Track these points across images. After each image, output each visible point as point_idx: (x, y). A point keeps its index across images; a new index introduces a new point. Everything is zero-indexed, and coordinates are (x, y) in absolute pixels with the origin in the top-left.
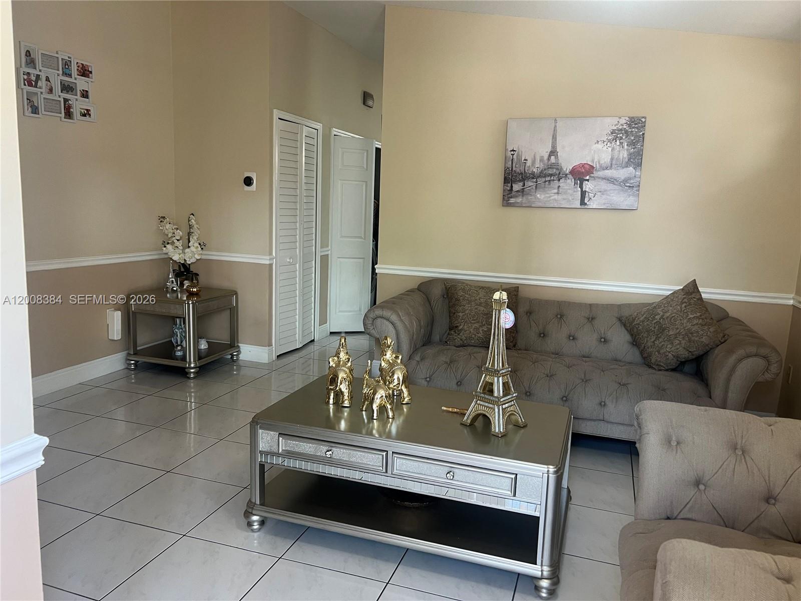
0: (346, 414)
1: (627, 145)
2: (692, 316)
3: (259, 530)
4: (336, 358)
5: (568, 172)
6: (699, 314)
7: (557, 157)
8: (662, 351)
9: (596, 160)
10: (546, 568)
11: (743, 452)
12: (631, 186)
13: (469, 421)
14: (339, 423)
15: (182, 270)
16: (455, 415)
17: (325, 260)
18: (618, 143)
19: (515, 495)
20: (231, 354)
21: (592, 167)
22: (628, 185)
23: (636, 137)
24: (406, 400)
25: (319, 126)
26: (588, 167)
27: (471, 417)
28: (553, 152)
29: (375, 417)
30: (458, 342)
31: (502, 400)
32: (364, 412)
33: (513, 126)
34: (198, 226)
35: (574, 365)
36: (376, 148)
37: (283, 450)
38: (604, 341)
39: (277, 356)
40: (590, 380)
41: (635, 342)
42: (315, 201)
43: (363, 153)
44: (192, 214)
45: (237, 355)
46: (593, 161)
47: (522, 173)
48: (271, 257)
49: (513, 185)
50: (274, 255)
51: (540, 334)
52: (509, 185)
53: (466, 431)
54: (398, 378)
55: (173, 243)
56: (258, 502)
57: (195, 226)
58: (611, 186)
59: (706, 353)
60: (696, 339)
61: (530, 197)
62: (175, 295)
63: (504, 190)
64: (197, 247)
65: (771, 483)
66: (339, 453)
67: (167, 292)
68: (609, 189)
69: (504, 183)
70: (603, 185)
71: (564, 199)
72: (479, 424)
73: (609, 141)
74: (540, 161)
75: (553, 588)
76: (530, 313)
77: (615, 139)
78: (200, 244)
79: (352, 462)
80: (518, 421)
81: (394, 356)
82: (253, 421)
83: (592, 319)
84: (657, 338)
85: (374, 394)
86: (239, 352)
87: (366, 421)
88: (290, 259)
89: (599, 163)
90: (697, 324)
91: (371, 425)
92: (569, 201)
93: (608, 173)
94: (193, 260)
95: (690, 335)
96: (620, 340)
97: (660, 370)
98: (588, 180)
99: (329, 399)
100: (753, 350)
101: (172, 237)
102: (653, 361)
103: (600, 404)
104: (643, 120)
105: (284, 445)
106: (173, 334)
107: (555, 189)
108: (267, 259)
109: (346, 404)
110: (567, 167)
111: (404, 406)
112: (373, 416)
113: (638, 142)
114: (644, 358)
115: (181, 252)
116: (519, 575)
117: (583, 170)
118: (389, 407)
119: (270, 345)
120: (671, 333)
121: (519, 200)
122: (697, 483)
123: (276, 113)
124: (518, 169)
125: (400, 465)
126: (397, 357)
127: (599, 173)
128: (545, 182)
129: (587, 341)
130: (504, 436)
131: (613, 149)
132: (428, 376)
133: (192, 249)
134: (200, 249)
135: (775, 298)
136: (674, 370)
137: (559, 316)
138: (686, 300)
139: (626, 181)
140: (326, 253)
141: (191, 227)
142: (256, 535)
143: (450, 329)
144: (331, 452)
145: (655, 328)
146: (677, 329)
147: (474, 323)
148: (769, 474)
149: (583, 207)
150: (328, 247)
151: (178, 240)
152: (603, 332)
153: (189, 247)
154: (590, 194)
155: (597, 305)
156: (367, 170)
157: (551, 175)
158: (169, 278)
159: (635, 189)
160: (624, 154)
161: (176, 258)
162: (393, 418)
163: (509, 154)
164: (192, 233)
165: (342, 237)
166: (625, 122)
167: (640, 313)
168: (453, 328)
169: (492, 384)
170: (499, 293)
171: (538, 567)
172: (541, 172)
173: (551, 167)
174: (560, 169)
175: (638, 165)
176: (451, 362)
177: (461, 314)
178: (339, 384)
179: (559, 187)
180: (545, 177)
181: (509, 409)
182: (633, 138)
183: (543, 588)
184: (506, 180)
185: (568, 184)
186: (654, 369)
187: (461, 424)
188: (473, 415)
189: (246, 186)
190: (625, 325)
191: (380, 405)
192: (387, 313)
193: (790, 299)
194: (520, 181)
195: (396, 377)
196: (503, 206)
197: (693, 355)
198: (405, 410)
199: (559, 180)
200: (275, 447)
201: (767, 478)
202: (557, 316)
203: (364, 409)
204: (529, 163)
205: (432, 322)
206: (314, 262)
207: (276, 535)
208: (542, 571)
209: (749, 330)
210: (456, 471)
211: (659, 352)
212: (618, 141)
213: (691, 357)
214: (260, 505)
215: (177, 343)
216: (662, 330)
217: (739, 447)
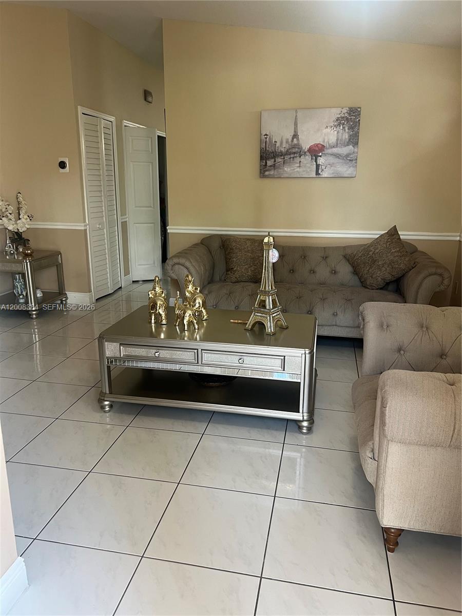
0: (164, 329)
1: (348, 129)
2: (394, 251)
3: (109, 411)
4: (153, 292)
5: (306, 150)
6: (398, 249)
7: (298, 139)
8: (374, 276)
9: (326, 141)
10: (305, 414)
11: (427, 328)
12: (350, 159)
13: (250, 327)
14: (160, 335)
15: (16, 237)
16: (239, 324)
17: (124, 225)
18: (341, 128)
19: (284, 370)
20: (60, 300)
21: (323, 146)
22: (349, 159)
23: (354, 122)
24: (205, 317)
25: (112, 119)
26: (320, 146)
27: (251, 324)
28: (295, 136)
29: (186, 329)
30: (234, 280)
31: (272, 311)
32: (177, 327)
33: (265, 115)
34: (25, 202)
35: (315, 290)
36: (158, 136)
37: (123, 355)
38: (335, 273)
39: (97, 300)
40: (326, 299)
41: (356, 272)
42: (114, 179)
43: (148, 140)
44: (19, 193)
45: (65, 300)
46: (324, 142)
47: (273, 152)
48: (85, 224)
49: (267, 161)
50: (87, 222)
51: (290, 271)
52: (264, 161)
53: (248, 334)
54: (199, 303)
55: (7, 216)
56: (108, 392)
57: (23, 202)
58: (336, 160)
59: (403, 276)
60: (397, 266)
61: (280, 170)
62: (13, 257)
63: (260, 166)
64: (27, 219)
65: (444, 346)
66: (164, 354)
67: (7, 255)
68: (335, 162)
69: (261, 160)
70: (332, 160)
71: (304, 171)
72: (256, 328)
73: (335, 126)
74: (286, 142)
75: (311, 426)
76: (283, 256)
77: (339, 125)
78: (28, 216)
79: (173, 358)
80: (282, 325)
81: (194, 288)
82: (100, 337)
83: (326, 257)
84: (371, 267)
85: (184, 313)
86: (67, 298)
87: (179, 332)
88: (99, 225)
89: (328, 142)
90: (397, 256)
91: (183, 334)
92: (307, 172)
93: (335, 150)
94: (24, 229)
95: (393, 264)
96: (345, 270)
97: (373, 289)
98: (321, 156)
99: (151, 319)
100: (433, 270)
101: (5, 211)
102: (368, 283)
103: (334, 314)
104: (359, 110)
105: (124, 351)
106: (14, 287)
107: (297, 163)
108: (82, 226)
109: (164, 322)
110: (306, 147)
111: (204, 322)
112: (185, 328)
113: (355, 126)
114: (362, 282)
115: (14, 223)
116: (288, 420)
117: (317, 149)
118: (195, 322)
119: (90, 291)
120: (380, 263)
121: (272, 172)
122: (399, 350)
123: (80, 109)
124: (270, 149)
125: (207, 357)
126: (196, 289)
127: (328, 150)
128: (290, 158)
129: (323, 273)
130: (274, 334)
131: (338, 132)
132: (215, 304)
133: (23, 220)
134: (29, 220)
135: (448, 236)
136: (381, 289)
137: (303, 257)
138: (389, 240)
139: (347, 156)
140: (125, 220)
141: (19, 203)
142: (107, 414)
143: (227, 271)
144: (158, 353)
145: (369, 260)
146: (384, 260)
147: (245, 265)
148: (442, 340)
149: (318, 176)
150: (126, 215)
151: (10, 214)
152: (333, 266)
153: (20, 219)
154: (323, 167)
155: (329, 248)
156: (152, 153)
157: (294, 153)
158: (7, 244)
159: (354, 162)
160: (346, 136)
161: (11, 228)
162: (198, 329)
163: (263, 137)
164: (21, 208)
165: (136, 207)
166: (346, 111)
167: (359, 251)
168: (229, 269)
169: (265, 301)
170: (267, 238)
171: (301, 414)
172: (287, 151)
173: (294, 147)
174: (300, 148)
175: (356, 144)
176: (230, 293)
177: (235, 259)
178: (158, 309)
179: (300, 162)
180: (290, 155)
181: (276, 317)
182: (352, 124)
183: (304, 427)
184: (262, 158)
185: (307, 160)
186: (368, 288)
187: (245, 329)
188: (253, 322)
189: (61, 169)
190: (348, 261)
191: (189, 320)
192: (182, 261)
193: (457, 236)
194: (272, 158)
195: (197, 301)
196: (260, 177)
197: (394, 277)
198: (205, 324)
199: (300, 157)
200: (118, 353)
201: (441, 343)
202: (301, 257)
203: (177, 325)
204: (278, 144)
205: (213, 267)
206: (116, 227)
207: (122, 413)
208: (303, 416)
209: (430, 258)
210: (245, 358)
211: (372, 277)
212: (341, 126)
213: (393, 279)
214: (110, 393)
215: (18, 293)
216: (374, 261)
217: (424, 326)
